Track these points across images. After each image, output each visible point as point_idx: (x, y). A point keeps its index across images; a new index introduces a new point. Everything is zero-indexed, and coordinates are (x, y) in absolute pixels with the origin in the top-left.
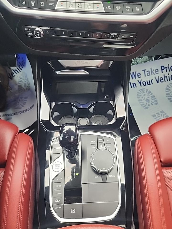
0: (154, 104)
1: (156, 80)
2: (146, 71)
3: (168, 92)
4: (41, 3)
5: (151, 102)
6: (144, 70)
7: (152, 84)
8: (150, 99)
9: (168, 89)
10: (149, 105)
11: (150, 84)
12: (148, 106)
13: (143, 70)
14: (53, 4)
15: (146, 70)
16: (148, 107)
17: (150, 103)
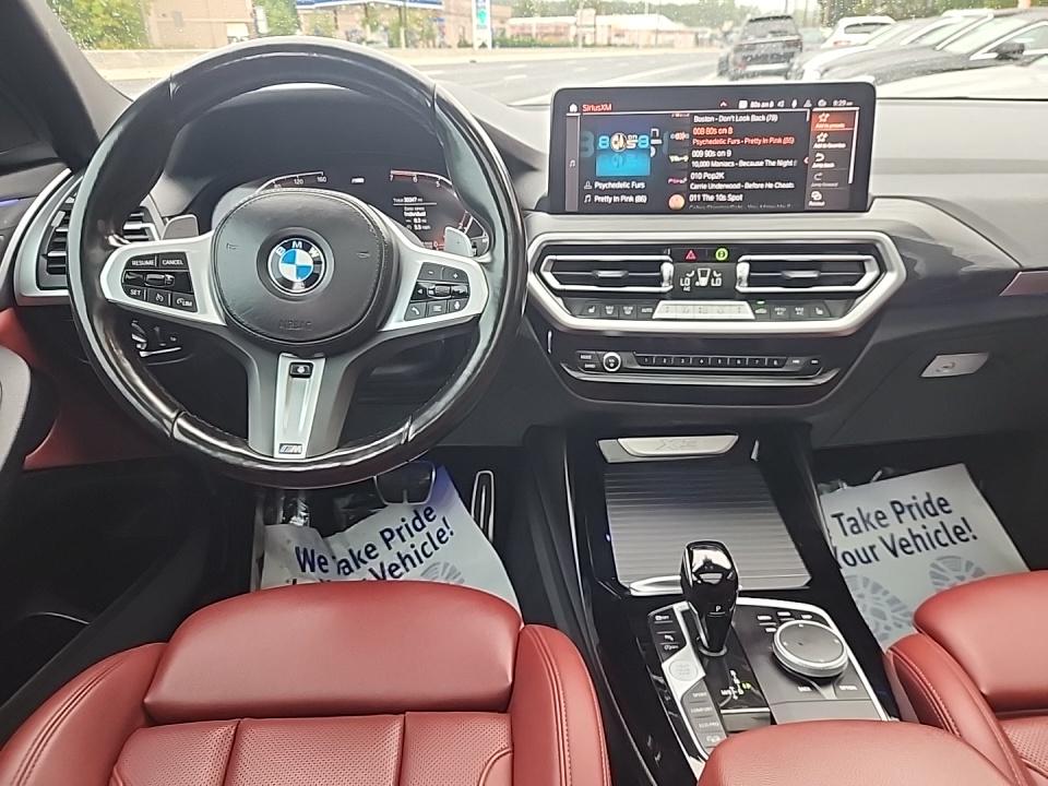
0: (904, 624)
1: (888, 547)
2: (843, 519)
3: (942, 584)
4: (625, 308)
5: (894, 618)
6: (838, 516)
7: (876, 558)
8: (887, 610)
9: (938, 577)
10: (887, 628)
11: (870, 561)
12: (886, 632)
13: (834, 516)
14: (650, 310)
15: (842, 514)
16: (886, 634)
17: (890, 622)
